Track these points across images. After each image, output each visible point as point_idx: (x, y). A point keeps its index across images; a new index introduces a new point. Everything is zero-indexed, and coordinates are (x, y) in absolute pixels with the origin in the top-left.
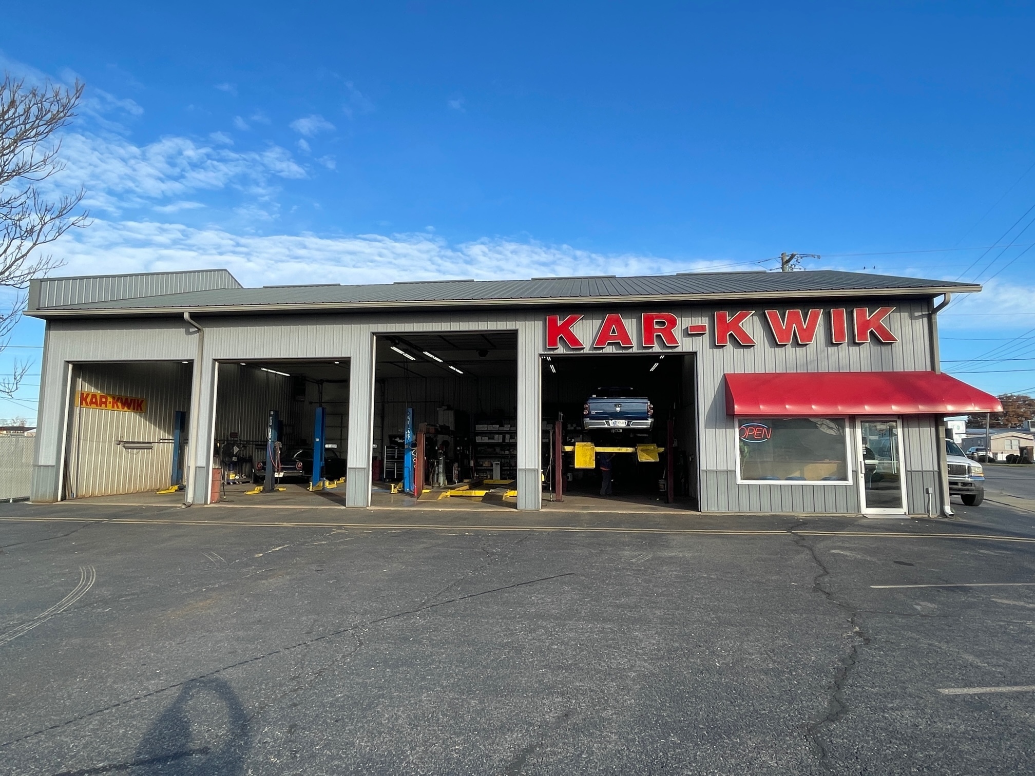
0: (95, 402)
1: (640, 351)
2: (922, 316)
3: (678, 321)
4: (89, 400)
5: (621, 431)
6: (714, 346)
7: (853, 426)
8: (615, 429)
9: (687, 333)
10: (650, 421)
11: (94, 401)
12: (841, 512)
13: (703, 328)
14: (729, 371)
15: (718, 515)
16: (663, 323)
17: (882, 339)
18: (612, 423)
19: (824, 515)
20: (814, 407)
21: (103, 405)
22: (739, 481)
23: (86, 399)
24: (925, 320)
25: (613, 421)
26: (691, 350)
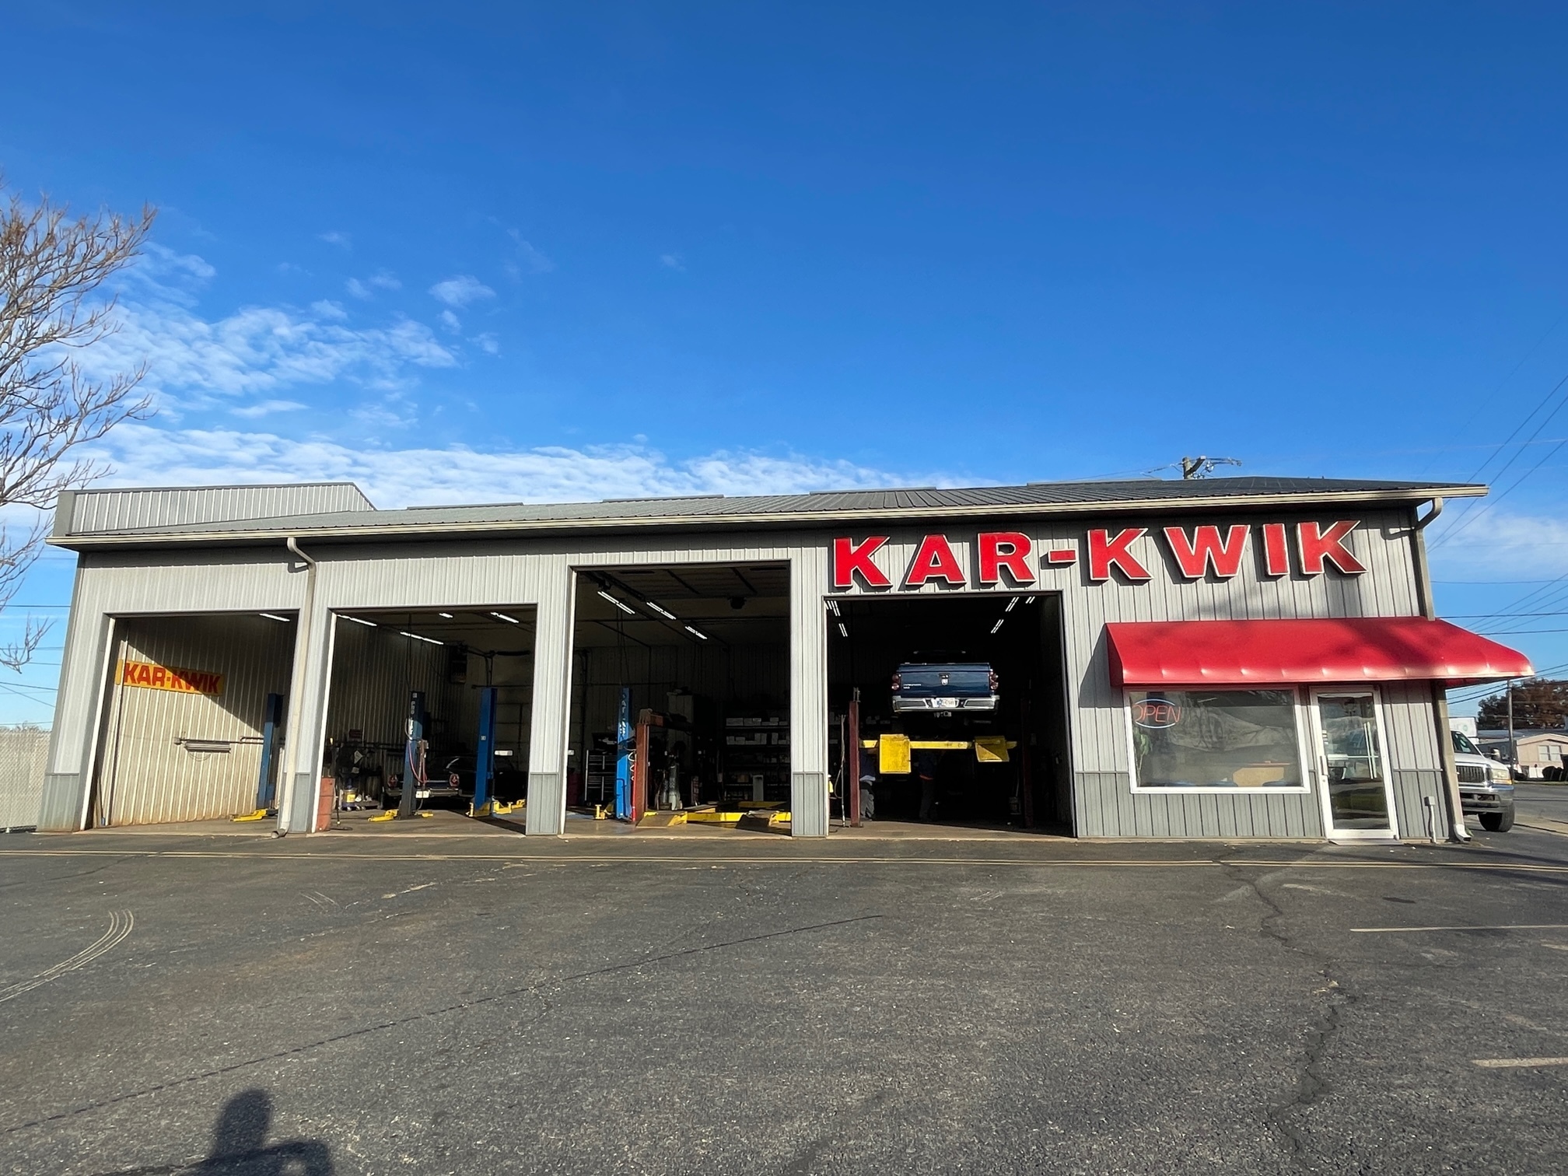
0: (145, 677)
1: (977, 591)
2: (1401, 535)
3: (1033, 543)
4: (136, 674)
5: (950, 714)
6: (1087, 581)
7: (1306, 702)
8: (940, 711)
9: (1045, 563)
10: (994, 698)
11: (144, 675)
12: (1296, 837)
13: (1070, 554)
14: (1112, 619)
15: (1105, 842)
16: (1010, 548)
17: (1344, 570)
18: (935, 703)
19: (1268, 841)
20: (1244, 671)
21: (158, 683)
22: (1135, 789)
23: (132, 673)
24: (1406, 539)
25: (938, 699)
26: (1053, 588)
